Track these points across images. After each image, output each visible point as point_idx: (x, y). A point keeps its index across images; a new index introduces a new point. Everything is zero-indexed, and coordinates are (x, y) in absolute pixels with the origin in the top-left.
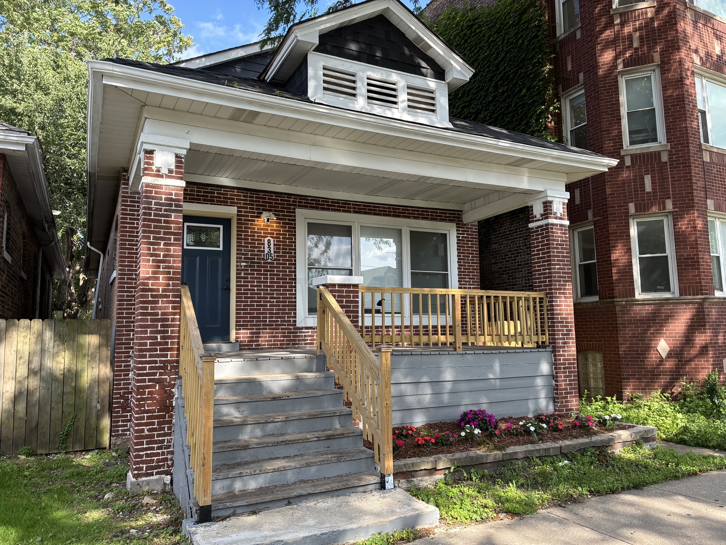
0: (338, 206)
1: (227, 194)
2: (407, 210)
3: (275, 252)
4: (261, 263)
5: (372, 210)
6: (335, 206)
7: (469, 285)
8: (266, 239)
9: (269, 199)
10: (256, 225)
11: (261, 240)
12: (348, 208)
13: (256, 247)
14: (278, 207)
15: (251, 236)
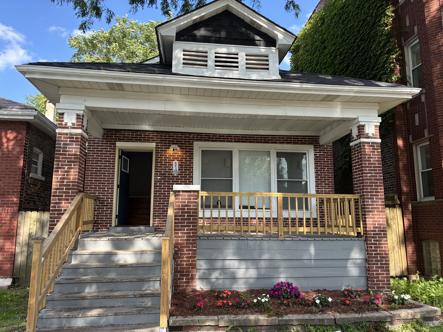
0: (223, 139)
1: (150, 136)
2: (275, 138)
3: (179, 170)
4: (170, 177)
5: (248, 139)
6: (221, 138)
7: (325, 189)
8: (174, 162)
9: (176, 137)
10: (168, 153)
11: (171, 163)
12: (230, 139)
13: (167, 167)
14: (182, 141)
15: (164, 160)
